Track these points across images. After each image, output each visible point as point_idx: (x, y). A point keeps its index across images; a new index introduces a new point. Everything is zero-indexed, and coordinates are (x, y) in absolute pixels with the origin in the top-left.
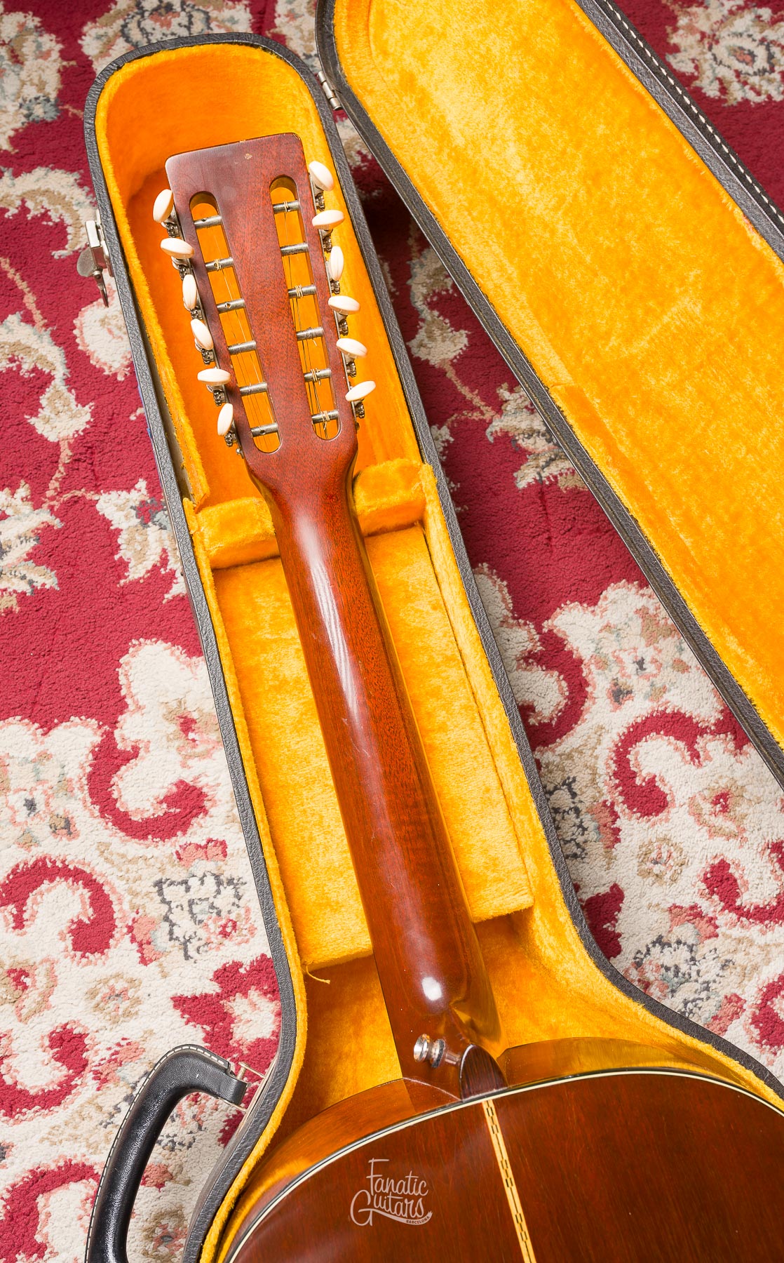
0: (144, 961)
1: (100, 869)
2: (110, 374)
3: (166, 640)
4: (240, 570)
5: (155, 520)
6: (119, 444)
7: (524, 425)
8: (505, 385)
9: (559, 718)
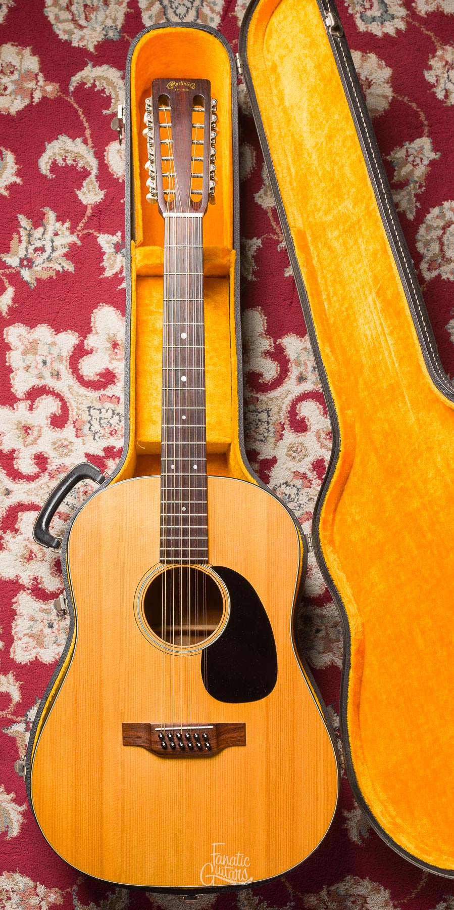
0: (77, 436)
1: (67, 396)
2: (116, 178)
3: (114, 307)
4: (149, 279)
5: (121, 252)
9: (272, 382)
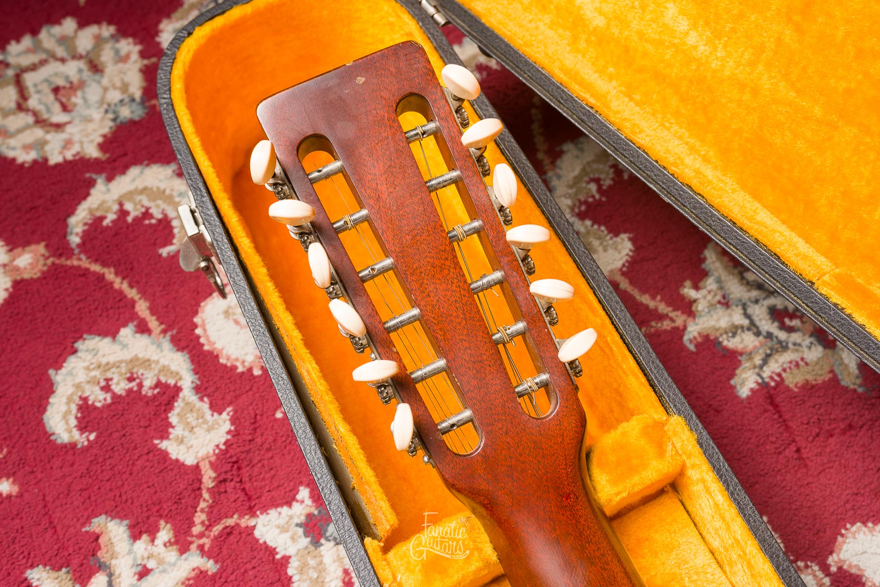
2: (245, 370)
5: (328, 534)
6: (268, 450)
7: (724, 323)
8: (688, 283)
